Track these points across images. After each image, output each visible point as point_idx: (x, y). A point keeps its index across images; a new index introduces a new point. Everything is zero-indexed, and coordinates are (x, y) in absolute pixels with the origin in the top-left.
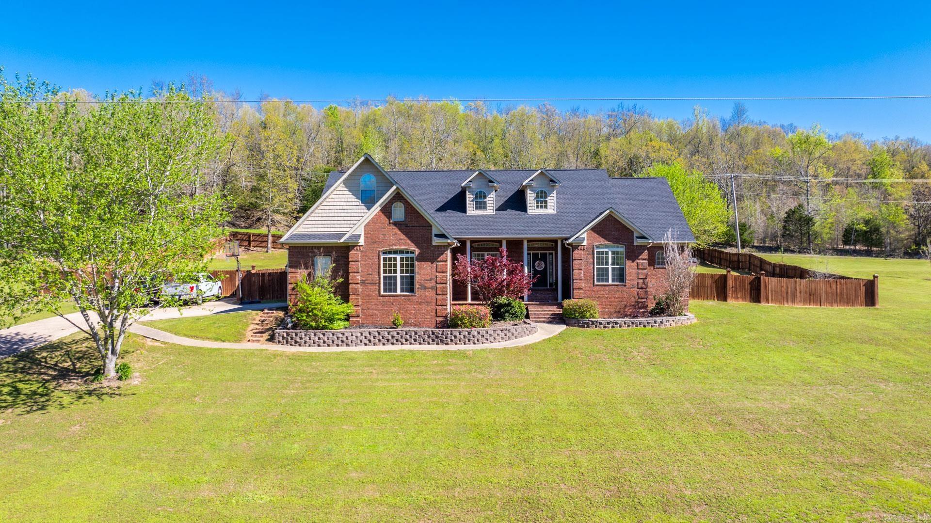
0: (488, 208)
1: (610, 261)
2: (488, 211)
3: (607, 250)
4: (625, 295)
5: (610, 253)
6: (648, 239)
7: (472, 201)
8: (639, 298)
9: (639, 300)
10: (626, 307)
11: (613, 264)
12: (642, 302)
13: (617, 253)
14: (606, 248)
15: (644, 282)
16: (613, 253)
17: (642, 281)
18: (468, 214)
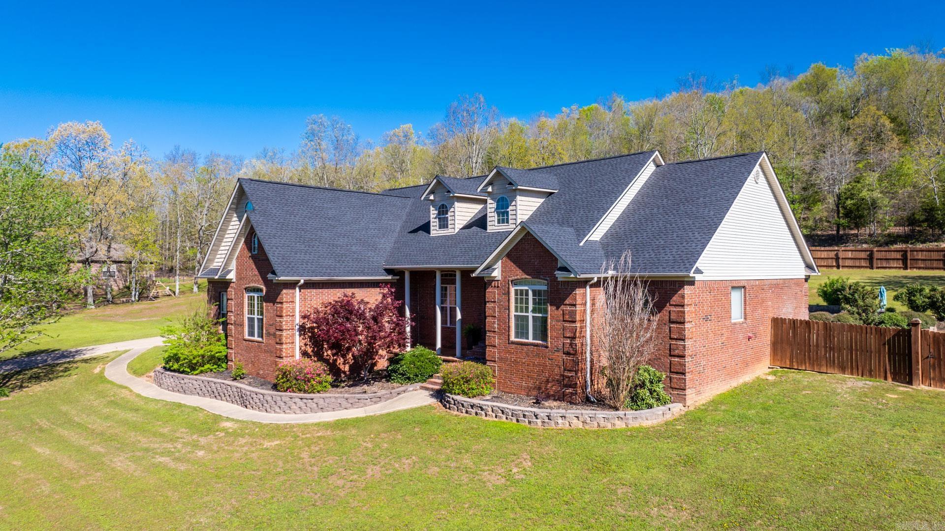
0: (450, 226)
1: (531, 308)
2: (450, 230)
3: (526, 288)
4: (548, 362)
5: (530, 293)
6: (569, 271)
7: (435, 218)
8: (565, 370)
9: (567, 374)
10: (548, 381)
11: (534, 311)
12: (569, 377)
13: (540, 291)
14: (525, 285)
15: (571, 344)
16: (534, 292)
17: (569, 341)
18: (431, 235)
